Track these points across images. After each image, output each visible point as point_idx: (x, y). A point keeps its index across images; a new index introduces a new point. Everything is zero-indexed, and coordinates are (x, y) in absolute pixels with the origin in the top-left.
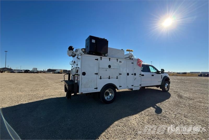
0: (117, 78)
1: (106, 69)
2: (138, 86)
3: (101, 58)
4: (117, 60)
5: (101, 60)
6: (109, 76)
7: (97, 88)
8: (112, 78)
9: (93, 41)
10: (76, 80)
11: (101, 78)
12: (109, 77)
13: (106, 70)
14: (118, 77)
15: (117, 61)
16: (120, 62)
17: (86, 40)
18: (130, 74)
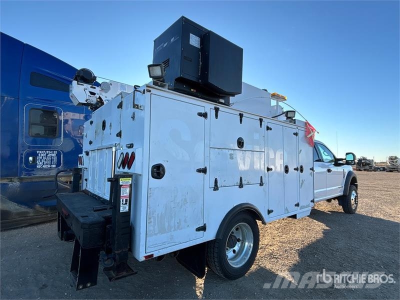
0: (261, 184)
1: (232, 152)
2: (308, 206)
3: (217, 110)
4: (261, 120)
5: (217, 116)
6: (241, 179)
7: (203, 228)
8: (248, 184)
9: (194, 41)
10: (122, 200)
11: (216, 188)
12: (239, 182)
13: (231, 155)
14: (263, 181)
15: (261, 125)
16: (268, 128)
17: (157, 42)
18: (291, 169)
